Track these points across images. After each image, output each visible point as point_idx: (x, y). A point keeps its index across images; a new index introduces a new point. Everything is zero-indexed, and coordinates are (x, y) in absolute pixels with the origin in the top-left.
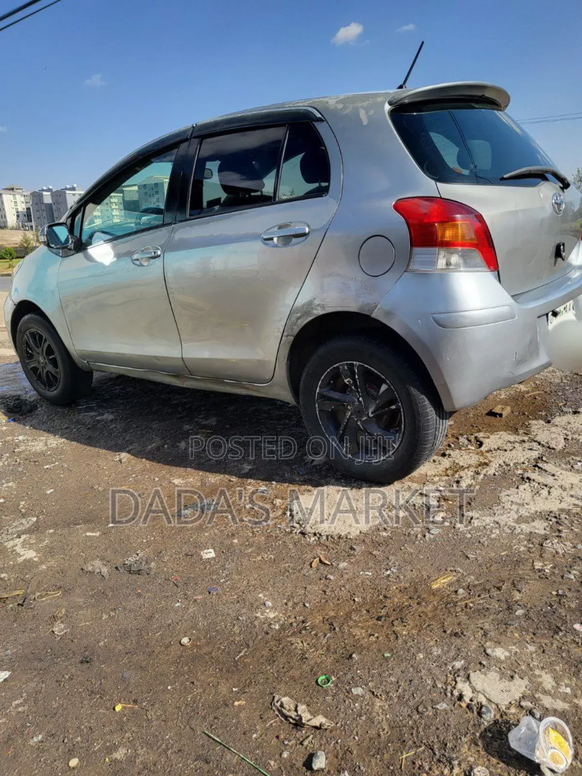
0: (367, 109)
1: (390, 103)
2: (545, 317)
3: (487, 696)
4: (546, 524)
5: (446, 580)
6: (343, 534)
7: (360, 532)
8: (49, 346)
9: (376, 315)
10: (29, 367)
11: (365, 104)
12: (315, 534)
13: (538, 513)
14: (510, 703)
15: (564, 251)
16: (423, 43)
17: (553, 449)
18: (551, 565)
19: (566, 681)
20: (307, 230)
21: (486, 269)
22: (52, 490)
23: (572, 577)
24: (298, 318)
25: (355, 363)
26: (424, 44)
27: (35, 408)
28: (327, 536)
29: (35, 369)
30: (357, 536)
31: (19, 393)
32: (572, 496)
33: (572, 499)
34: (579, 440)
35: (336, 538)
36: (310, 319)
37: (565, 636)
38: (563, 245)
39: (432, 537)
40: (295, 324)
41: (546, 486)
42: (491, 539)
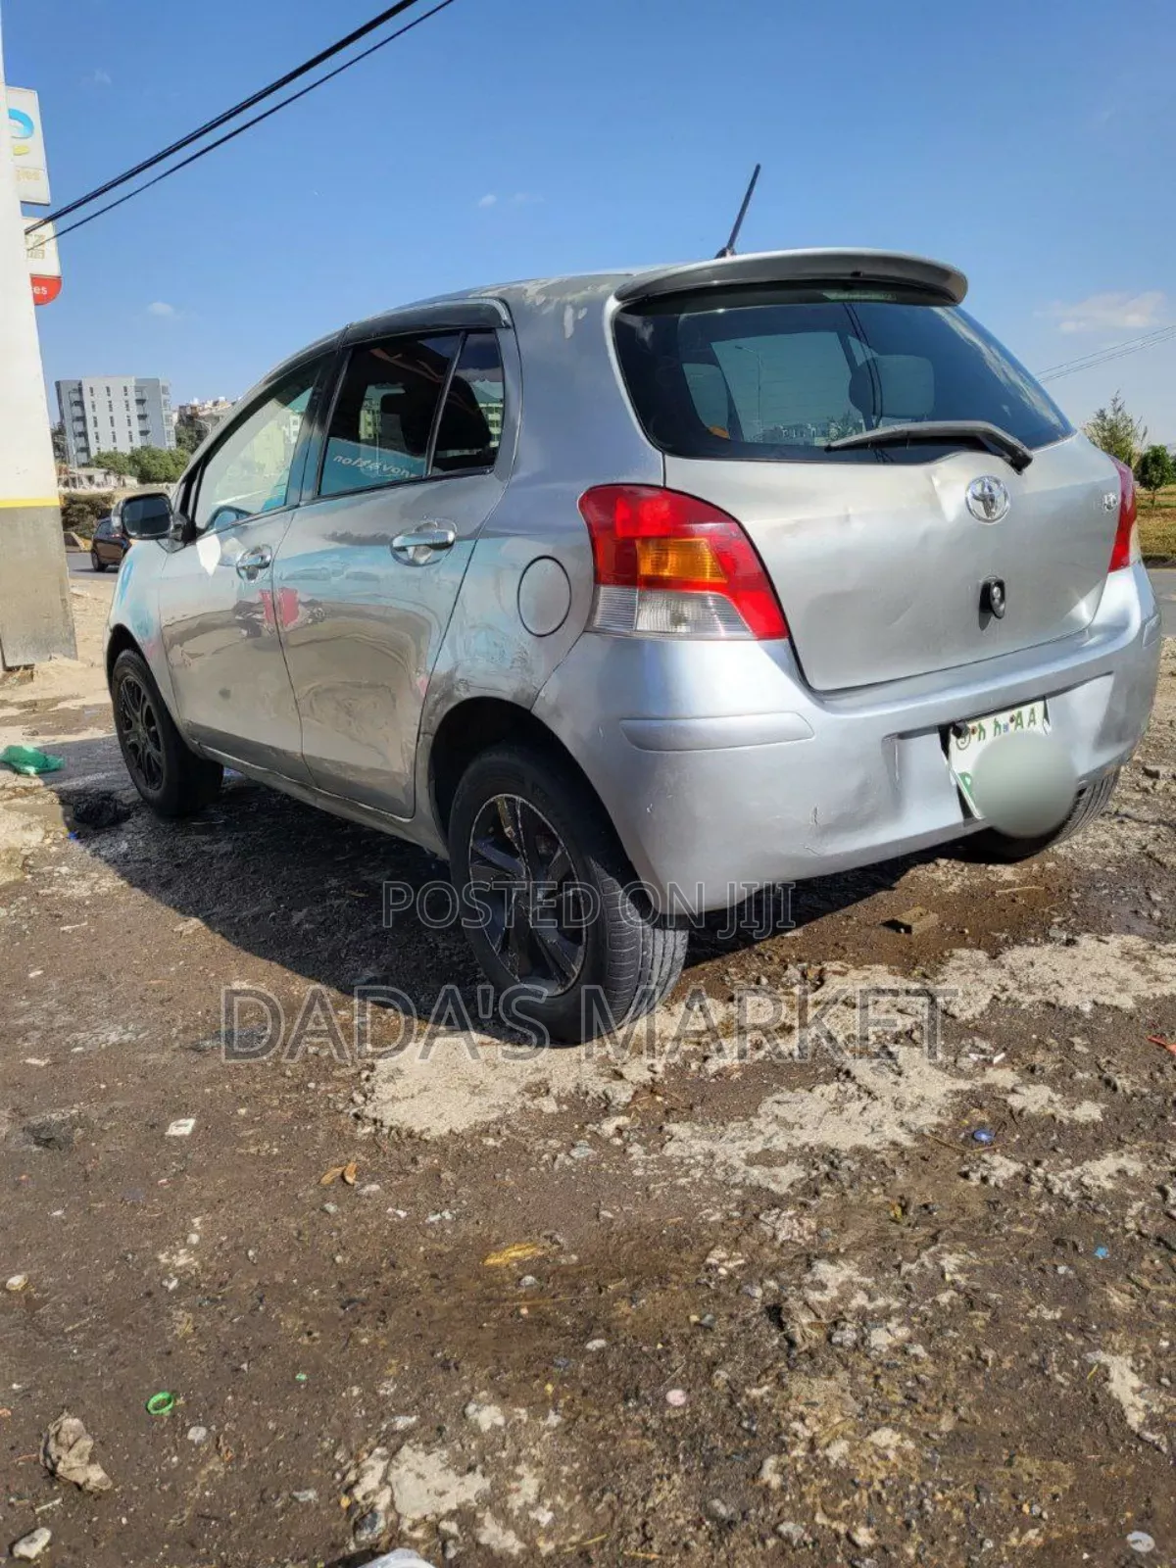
0: (577, 308)
1: (619, 297)
2: (936, 737)
3: (396, 1494)
4: (802, 1175)
5: (519, 1254)
6: (417, 1130)
7: (451, 1131)
8: (149, 708)
9: (538, 711)
10: (129, 743)
11: (577, 297)
12: (375, 1121)
13: (807, 1149)
14: (425, 1518)
15: (1002, 599)
16: (758, 168)
17: (953, 1017)
18: (741, 1262)
19: (559, 1498)
20: (451, 537)
21: (749, 634)
22: (39, 973)
23: (758, 1292)
24: (436, 703)
25: (517, 798)
26: (761, 171)
27: (126, 816)
28: (391, 1128)
29: (134, 747)
30: (440, 1137)
31: (116, 786)
32: (902, 1124)
33: (899, 1130)
34: (1020, 1004)
35: (404, 1134)
36: (451, 705)
37: (636, 1409)
38: (1000, 585)
39: (569, 1162)
40: (432, 712)
41: (870, 1093)
42: (674, 1188)
